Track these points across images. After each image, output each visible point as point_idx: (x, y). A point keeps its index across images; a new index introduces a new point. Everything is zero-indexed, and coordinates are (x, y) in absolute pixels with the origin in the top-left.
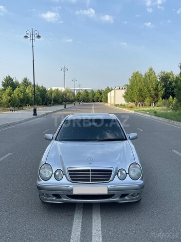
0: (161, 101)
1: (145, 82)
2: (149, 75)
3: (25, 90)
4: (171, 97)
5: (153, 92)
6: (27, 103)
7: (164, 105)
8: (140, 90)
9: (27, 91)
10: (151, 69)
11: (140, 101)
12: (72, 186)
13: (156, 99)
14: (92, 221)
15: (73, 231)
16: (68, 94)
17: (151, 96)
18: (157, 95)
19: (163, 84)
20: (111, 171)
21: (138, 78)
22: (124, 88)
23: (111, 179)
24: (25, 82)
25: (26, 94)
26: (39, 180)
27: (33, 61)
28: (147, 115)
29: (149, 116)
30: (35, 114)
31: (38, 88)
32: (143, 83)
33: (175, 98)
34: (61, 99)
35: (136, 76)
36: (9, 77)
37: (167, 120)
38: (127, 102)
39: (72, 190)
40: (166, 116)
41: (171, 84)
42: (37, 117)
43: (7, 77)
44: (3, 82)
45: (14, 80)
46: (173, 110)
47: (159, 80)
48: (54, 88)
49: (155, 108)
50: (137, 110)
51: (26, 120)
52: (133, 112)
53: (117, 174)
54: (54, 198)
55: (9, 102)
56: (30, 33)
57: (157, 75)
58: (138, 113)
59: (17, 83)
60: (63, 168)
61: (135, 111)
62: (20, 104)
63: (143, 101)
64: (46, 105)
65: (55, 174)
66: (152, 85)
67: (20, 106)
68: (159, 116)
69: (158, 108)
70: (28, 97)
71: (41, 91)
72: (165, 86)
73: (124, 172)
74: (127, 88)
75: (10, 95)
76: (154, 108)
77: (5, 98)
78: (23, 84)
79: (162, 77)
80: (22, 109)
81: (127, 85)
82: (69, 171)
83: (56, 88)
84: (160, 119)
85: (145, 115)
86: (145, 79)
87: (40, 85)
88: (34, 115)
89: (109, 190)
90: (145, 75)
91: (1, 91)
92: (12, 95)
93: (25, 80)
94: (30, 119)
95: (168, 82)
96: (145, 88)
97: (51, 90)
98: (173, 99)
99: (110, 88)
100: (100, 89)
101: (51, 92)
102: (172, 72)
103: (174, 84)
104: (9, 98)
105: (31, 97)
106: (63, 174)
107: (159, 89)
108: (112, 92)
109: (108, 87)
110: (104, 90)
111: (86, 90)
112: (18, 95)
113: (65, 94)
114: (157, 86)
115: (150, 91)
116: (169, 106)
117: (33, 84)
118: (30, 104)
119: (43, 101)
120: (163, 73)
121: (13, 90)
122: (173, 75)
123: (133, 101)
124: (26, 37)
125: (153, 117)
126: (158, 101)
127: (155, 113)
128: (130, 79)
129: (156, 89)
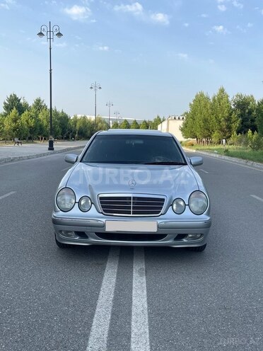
0: (235, 136)
1: (212, 109)
2: (219, 99)
3: (37, 115)
4: (250, 131)
5: (224, 124)
6: (39, 134)
7: (240, 141)
8: (205, 121)
9: (40, 116)
10: (222, 91)
11: (205, 137)
12: (104, 220)
13: (228, 134)
14: (132, 272)
15: (104, 282)
16: (100, 124)
17: (222, 130)
18: (229, 128)
19: (239, 112)
20: (163, 200)
21: (203, 103)
22: (181, 118)
23: (162, 211)
24: (38, 104)
25: (39, 120)
26: (56, 211)
27: (51, 70)
28: (214, 155)
29: (217, 156)
30: (51, 148)
31: (57, 114)
32: (210, 111)
33: (256, 133)
34: (89, 132)
35: (200, 100)
36: (15, 95)
37: (243, 161)
38: (185, 138)
39: (104, 226)
40: (242, 156)
41: (250, 113)
42: (54, 153)
43: (11, 96)
44: (5, 103)
45: (22, 101)
46: (253, 148)
47: (233, 107)
48: (79, 116)
49: (227, 147)
50: (200, 148)
51: (37, 156)
52: (194, 151)
53: (172, 205)
54: (77, 238)
55: (14, 130)
56: (46, 29)
57: (230, 99)
58: (202, 152)
59: (26, 105)
60: (92, 194)
61: (197, 149)
62: (29, 135)
63: (210, 136)
64: (67, 138)
65: (79, 203)
66: (223, 114)
67: (30, 138)
68: (232, 156)
69: (230, 147)
70: (41, 126)
71: (60, 119)
72: (241, 115)
73: (182, 203)
74: (187, 118)
75: (15, 121)
76: (224, 146)
77: (8, 125)
78: (35, 107)
79: (239, 102)
80: (33, 143)
81: (186, 113)
82: (101, 198)
83: (83, 116)
84: (234, 159)
85: (212, 155)
86: (213, 105)
87: (59, 110)
88: (49, 149)
89: (159, 227)
90: (214, 99)
91: (3, 116)
92: (18, 121)
93: (38, 102)
94: (44, 155)
95: (247, 111)
96: (213, 117)
97: (76, 117)
98: (253, 133)
99: (162, 118)
100: (147, 120)
101: (76, 121)
102: (252, 96)
103: (254, 113)
104: (13, 125)
105: (46, 126)
106: (92, 203)
107: (233, 120)
108: (164, 124)
109: (158, 117)
110: (153, 121)
111: (126, 121)
112: (27, 121)
114: (231, 115)
115: (220, 122)
116: (246, 144)
117: (49, 107)
118: (44, 136)
119: (63, 132)
120: (241, 96)
121: (20, 114)
122: (253, 100)
123: (194, 136)
124: (41, 34)
125: (224, 157)
126: (230, 136)
127: (227, 152)
128: (190, 105)
129: (228, 119)
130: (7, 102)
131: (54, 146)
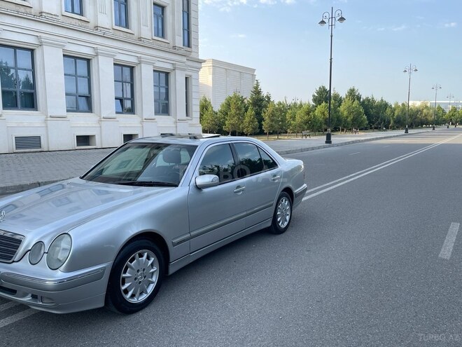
16: (425, 111)
23: (14, 258)
27: (331, 59)
30: (328, 141)
36: (323, 87)
43: (320, 88)
44: (314, 96)
53: (30, 251)
56: (328, 15)
59: (337, 96)
89: (2, 278)
93: (352, 92)
104: (306, 117)
105: (347, 117)
113: (419, 111)
124: (323, 22)
130: (316, 95)
131: (332, 139)
